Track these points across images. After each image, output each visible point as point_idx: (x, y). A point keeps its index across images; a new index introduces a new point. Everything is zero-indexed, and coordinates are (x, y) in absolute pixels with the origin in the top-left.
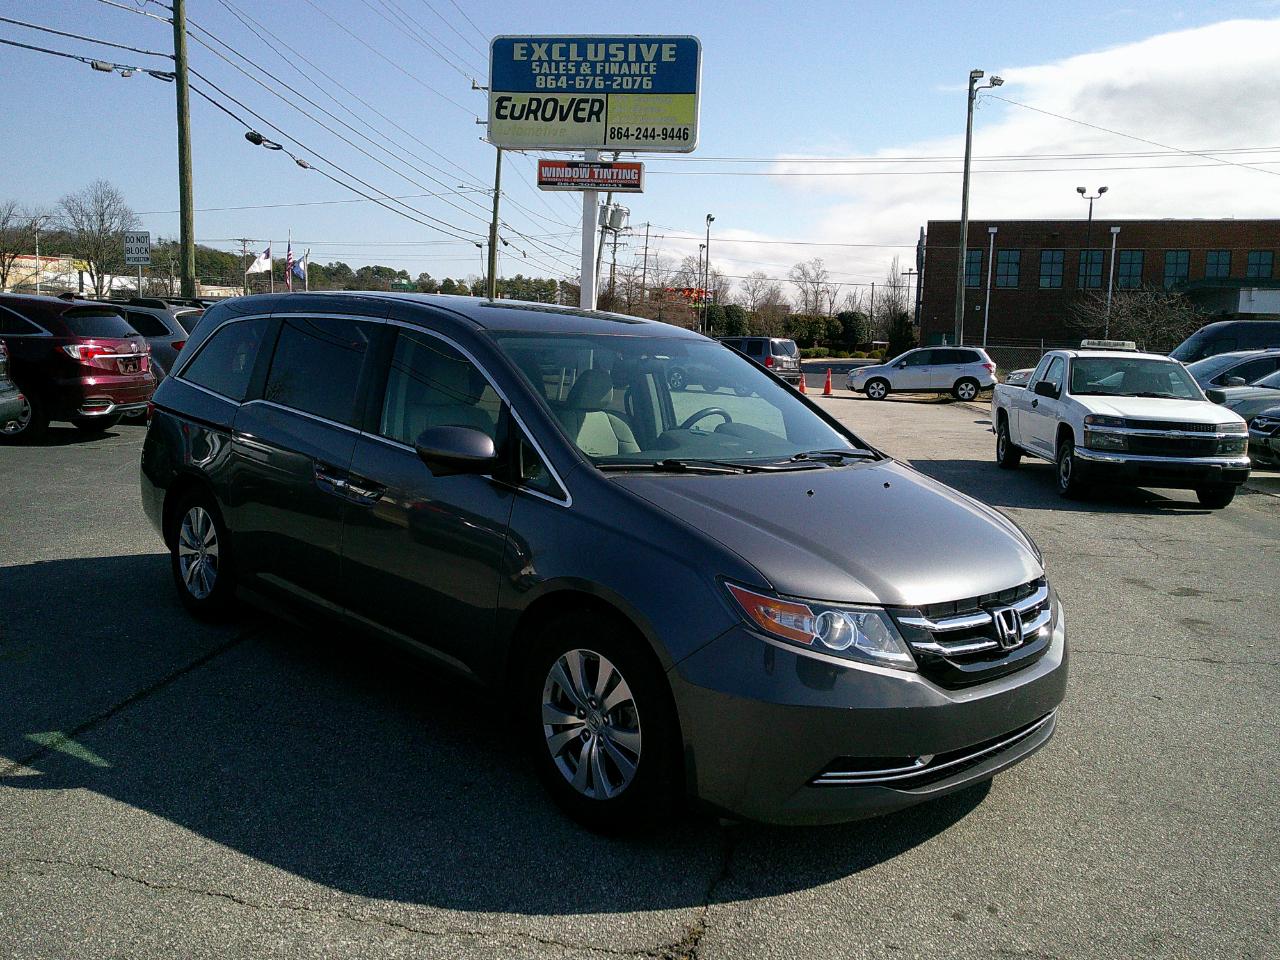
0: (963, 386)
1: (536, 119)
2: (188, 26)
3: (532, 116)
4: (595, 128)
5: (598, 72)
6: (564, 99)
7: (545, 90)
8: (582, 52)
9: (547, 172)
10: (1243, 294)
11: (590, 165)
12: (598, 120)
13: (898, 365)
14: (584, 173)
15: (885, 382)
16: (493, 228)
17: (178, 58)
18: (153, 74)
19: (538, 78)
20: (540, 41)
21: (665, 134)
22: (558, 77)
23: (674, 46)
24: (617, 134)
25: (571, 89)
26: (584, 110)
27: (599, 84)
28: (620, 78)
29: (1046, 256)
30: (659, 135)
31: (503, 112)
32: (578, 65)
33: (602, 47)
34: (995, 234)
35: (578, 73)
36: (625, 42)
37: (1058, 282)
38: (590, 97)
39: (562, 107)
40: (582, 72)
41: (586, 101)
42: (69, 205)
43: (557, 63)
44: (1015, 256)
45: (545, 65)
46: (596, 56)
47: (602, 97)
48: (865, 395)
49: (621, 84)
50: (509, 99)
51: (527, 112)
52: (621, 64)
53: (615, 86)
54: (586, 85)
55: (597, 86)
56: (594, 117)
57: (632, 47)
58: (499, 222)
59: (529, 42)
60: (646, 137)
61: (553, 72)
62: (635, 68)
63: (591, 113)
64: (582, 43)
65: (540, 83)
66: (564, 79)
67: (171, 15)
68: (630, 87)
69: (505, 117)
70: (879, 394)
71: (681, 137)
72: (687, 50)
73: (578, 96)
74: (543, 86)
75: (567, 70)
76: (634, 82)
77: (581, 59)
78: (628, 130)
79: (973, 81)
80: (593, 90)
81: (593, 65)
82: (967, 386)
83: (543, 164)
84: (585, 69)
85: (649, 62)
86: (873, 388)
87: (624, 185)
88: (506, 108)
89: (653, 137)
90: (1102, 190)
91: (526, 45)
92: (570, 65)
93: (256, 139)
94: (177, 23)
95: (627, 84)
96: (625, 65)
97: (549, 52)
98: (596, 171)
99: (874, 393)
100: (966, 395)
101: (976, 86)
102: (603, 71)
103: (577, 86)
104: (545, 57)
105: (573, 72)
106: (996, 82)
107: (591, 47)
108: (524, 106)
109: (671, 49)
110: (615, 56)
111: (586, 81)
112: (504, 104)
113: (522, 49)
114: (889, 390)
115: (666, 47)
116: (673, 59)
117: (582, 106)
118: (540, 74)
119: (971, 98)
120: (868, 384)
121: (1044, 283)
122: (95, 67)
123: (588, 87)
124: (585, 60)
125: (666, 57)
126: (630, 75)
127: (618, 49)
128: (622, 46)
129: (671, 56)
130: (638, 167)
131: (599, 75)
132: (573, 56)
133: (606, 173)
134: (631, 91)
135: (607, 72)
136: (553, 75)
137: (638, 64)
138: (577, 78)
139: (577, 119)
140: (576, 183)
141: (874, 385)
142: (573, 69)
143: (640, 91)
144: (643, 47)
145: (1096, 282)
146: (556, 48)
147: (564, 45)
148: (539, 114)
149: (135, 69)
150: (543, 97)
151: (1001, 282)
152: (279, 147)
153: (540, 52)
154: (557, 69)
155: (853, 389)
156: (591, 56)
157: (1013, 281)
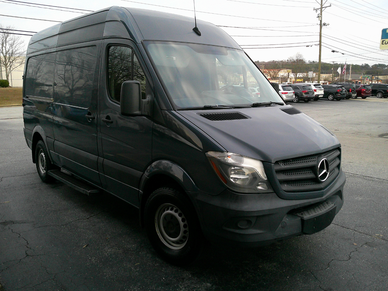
2: (322, 35)
17: (320, 41)
31: (383, 43)
50: (385, 40)
67: (319, 34)
69: (384, 44)
93: (333, 51)
122: (307, 46)
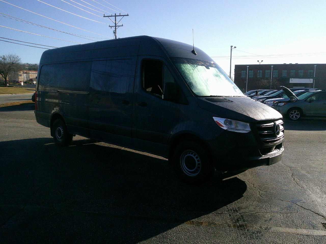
10: (291, 80)
29: (258, 71)
34: (249, 67)
44: (252, 71)
79: (231, 48)
90: (262, 61)
101: (232, 48)
106: (235, 47)
119: (231, 50)
121: (258, 77)
145: (269, 76)
151: (250, 76)
157: (252, 77)
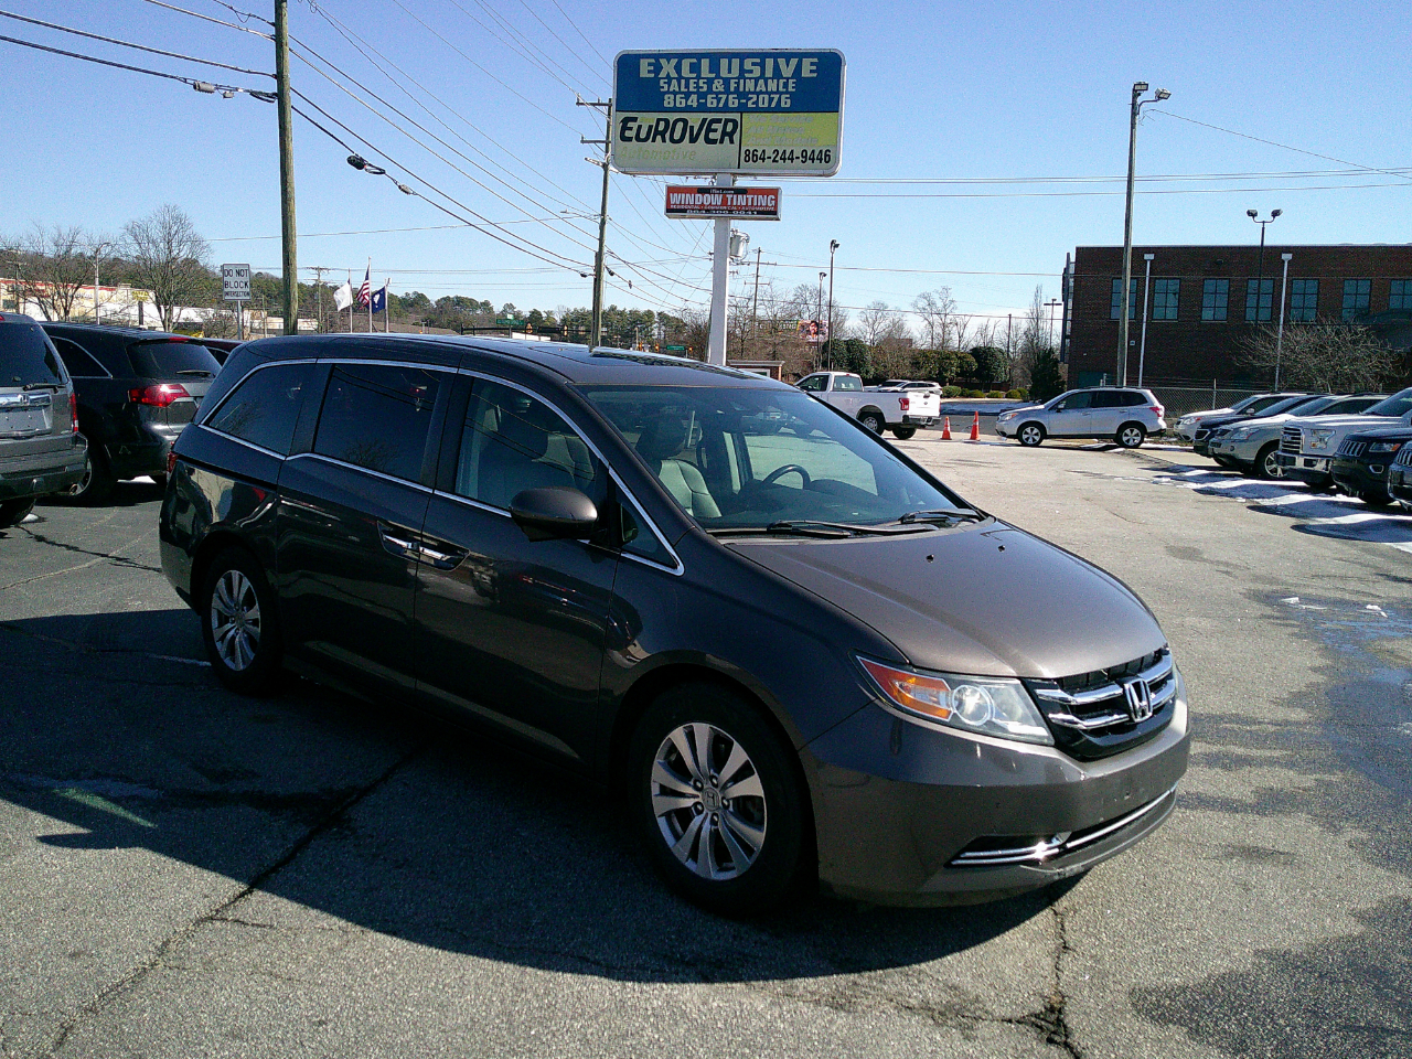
0: (1128, 431)
1: (664, 141)
3: (659, 138)
4: (728, 150)
5: (732, 89)
6: (695, 120)
7: (675, 110)
8: (715, 68)
9: (675, 198)
11: (723, 191)
12: (732, 142)
13: (1055, 408)
14: (717, 199)
15: (1041, 427)
16: (599, 256)
17: (280, 76)
18: (253, 94)
19: (666, 96)
20: (669, 56)
21: (806, 157)
22: (687, 95)
23: (816, 60)
24: (752, 156)
25: (702, 108)
26: (715, 131)
27: (733, 102)
28: (755, 96)
29: (1209, 285)
30: (798, 158)
31: (628, 134)
32: (710, 82)
33: (736, 62)
34: (1151, 261)
35: (710, 91)
36: (762, 56)
37: (1222, 314)
38: (723, 116)
39: (692, 128)
40: (714, 89)
41: (719, 121)
42: (136, 232)
43: (687, 80)
44: (1174, 285)
45: (674, 82)
46: (730, 72)
47: (736, 116)
48: (1016, 441)
49: (756, 103)
50: (635, 119)
51: (655, 133)
52: (757, 80)
53: (750, 105)
54: (718, 104)
55: (731, 105)
56: (727, 138)
57: (769, 62)
58: (605, 250)
59: (657, 58)
60: (784, 159)
61: (683, 89)
62: (772, 86)
63: (724, 133)
64: (715, 58)
65: (668, 101)
66: (694, 97)
67: (273, 31)
68: (766, 105)
69: (630, 139)
70: (1034, 440)
71: (822, 160)
72: (830, 64)
73: (710, 116)
74: (672, 105)
75: (698, 87)
76: (771, 100)
77: (713, 75)
78: (764, 151)
79: (1136, 94)
80: (726, 109)
81: (726, 81)
82: (1132, 431)
83: (671, 190)
84: (718, 86)
85: (788, 79)
86: (1026, 433)
87: (759, 213)
88: (631, 129)
89: (792, 160)
90: (1275, 214)
91: (653, 61)
92: (701, 81)
93: (358, 163)
94: (279, 39)
95: (764, 102)
96: (761, 82)
97: (678, 68)
98: (729, 197)
99: (1027, 439)
100: (1131, 441)
101: (1139, 100)
102: (737, 88)
103: (709, 105)
104: (674, 74)
105: (705, 89)
106: (1160, 96)
107: (724, 62)
108: (650, 127)
109: (812, 64)
110: (751, 72)
111: (719, 101)
112: (630, 125)
113: (649, 64)
114: (1045, 436)
115: (806, 62)
116: (815, 75)
117: (714, 126)
118: (668, 92)
119: (1134, 114)
120: (1022, 428)
121: (1207, 315)
122: (197, 88)
123: (721, 105)
124: (718, 77)
125: (806, 73)
126: (766, 93)
127: (753, 64)
128: (758, 60)
129: (811, 71)
130: (775, 192)
131: (732, 93)
132: (705, 72)
133: (741, 200)
134: (768, 110)
135: (741, 89)
136: (683, 93)
137: (775, 81)
138: (709, 96)
139: (708, 141)
140: (707, 211)
141: (1028, 430)
142: (705, 86)
143: (778, 109)
144: (782, 61)
145: (1265, 315)
146: (686, 64)
147: (695, 60)
148: (667, 135)
149: (237, 89)
150: (672, 117)
151: (1158, 314)
152: (382, 172)
153: (668, 68)
154: (687, 86)
155: (1004, 434)
156: (724, 73)
157: (1171, 314)
